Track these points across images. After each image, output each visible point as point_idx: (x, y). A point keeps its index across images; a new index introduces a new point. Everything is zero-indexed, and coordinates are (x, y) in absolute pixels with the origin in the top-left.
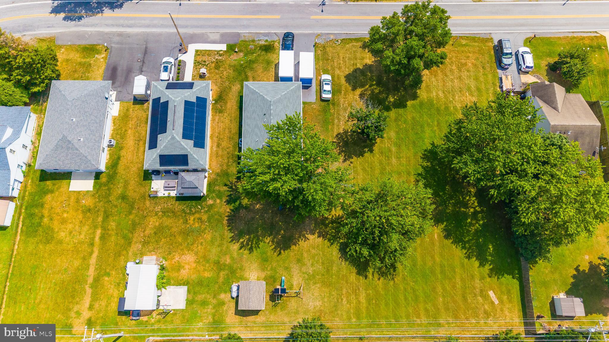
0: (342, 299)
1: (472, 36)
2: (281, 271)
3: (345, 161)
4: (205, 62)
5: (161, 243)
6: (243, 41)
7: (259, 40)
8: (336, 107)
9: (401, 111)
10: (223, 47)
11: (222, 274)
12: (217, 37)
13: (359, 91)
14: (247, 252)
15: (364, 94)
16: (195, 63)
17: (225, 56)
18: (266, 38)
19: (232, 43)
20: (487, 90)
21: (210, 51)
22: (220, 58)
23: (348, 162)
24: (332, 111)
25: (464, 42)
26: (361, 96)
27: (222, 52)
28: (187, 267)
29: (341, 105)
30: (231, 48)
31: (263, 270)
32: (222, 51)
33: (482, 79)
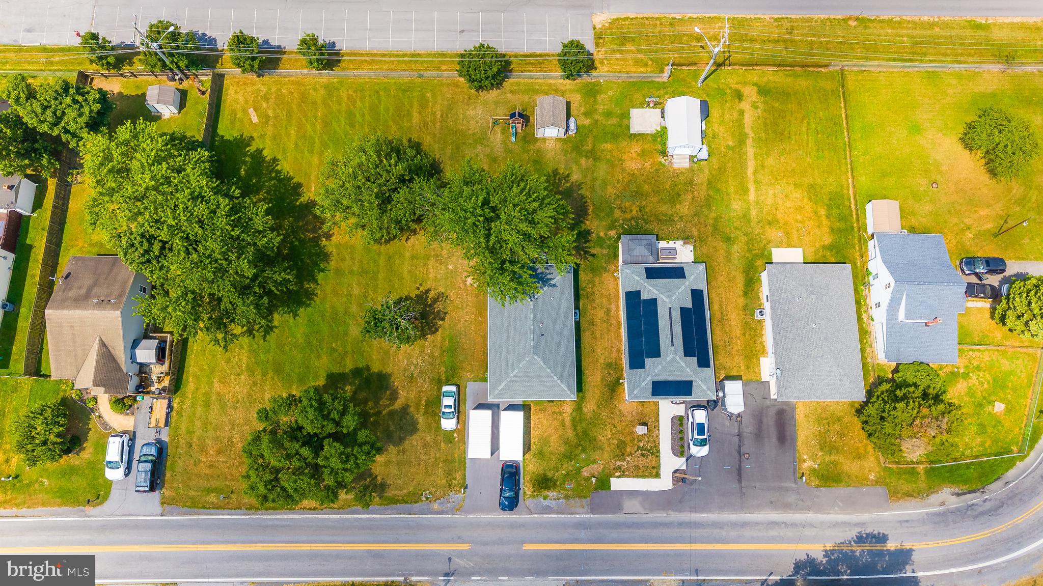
0: (442, 116)
1: (196, 510)
2: (517, 149)
3: (428, 291)
4: (643, 455)
5: (669, 183)
6: (585, 497)
7: (559, 499)
8: (436, 377)
9: (336, 370)
10: (618, 484)
11: (590, 147)
12: (630, 505)
13: (398, 405)
14: (561, 171)
15: (390, 399)
16: (658, 451)
17: (612, 467)
18: (546, 503)
19: (603, 493)
20: (193, 405)
21: (637, 476)
22: (619, 463)
23: (422, 289)
24: (443, 369)
25: (212, 498)
26: (394, 396)
27: (617, 474)
28: (634, 155)
29: (427, 380)
30: (603, 483)
31: (539, 150)
32: (618, 477)
33: (198, 424)
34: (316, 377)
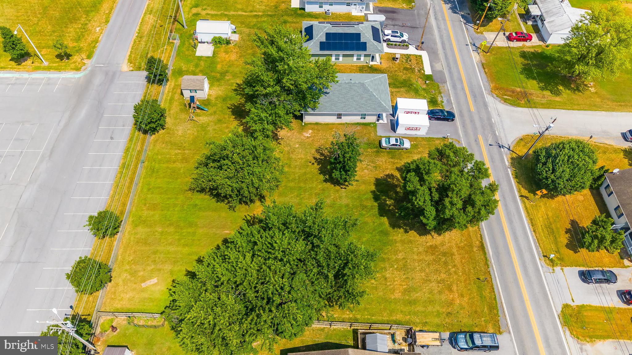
0: (179, 149)
1: (499, 305)
2: (214, 109)
3: (315, 158)
4: (410, 61)
6: (438, 85)
7: (442, 96)
8: (375, 154)
10: (428, 71)
12: (438, 67)
13: (397, 174)
14: (234, 88)
15: (393, 179)
16: (407, 55)
17: (419, 74)
18: (445, 101)
19: (434, 78)
21: (422, 63)
22: (416, 71)
23: (313, 161)
24: (369, 150)
26: (391, 176)
27: (423, 71)
28: (227, 56)
29: (377, 159)
30: (429, 77)
31: (216, 98)
32: (424, 71)
34: (381, 224)
